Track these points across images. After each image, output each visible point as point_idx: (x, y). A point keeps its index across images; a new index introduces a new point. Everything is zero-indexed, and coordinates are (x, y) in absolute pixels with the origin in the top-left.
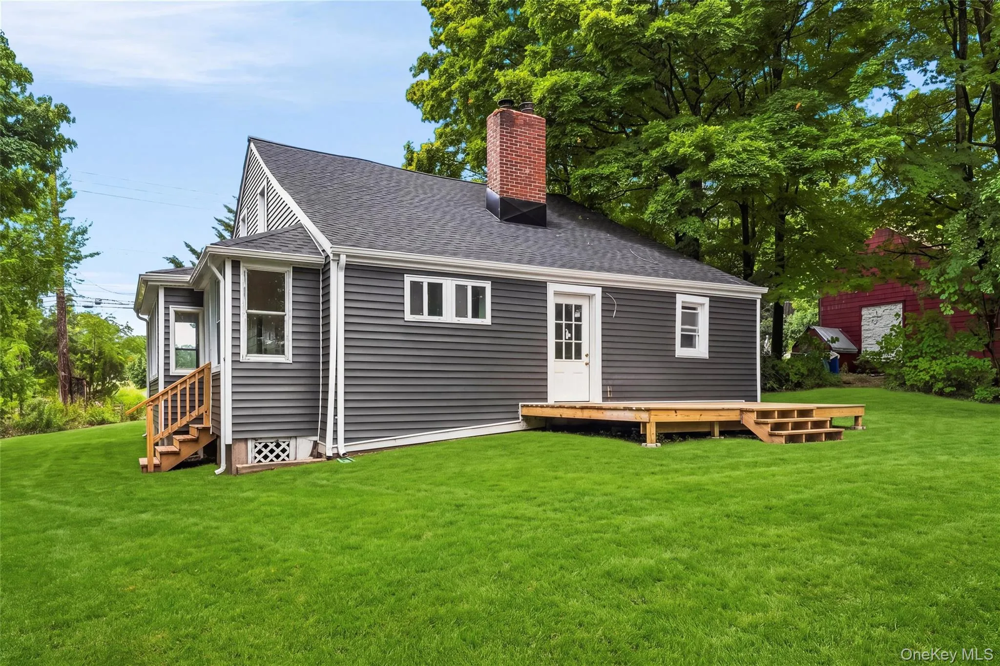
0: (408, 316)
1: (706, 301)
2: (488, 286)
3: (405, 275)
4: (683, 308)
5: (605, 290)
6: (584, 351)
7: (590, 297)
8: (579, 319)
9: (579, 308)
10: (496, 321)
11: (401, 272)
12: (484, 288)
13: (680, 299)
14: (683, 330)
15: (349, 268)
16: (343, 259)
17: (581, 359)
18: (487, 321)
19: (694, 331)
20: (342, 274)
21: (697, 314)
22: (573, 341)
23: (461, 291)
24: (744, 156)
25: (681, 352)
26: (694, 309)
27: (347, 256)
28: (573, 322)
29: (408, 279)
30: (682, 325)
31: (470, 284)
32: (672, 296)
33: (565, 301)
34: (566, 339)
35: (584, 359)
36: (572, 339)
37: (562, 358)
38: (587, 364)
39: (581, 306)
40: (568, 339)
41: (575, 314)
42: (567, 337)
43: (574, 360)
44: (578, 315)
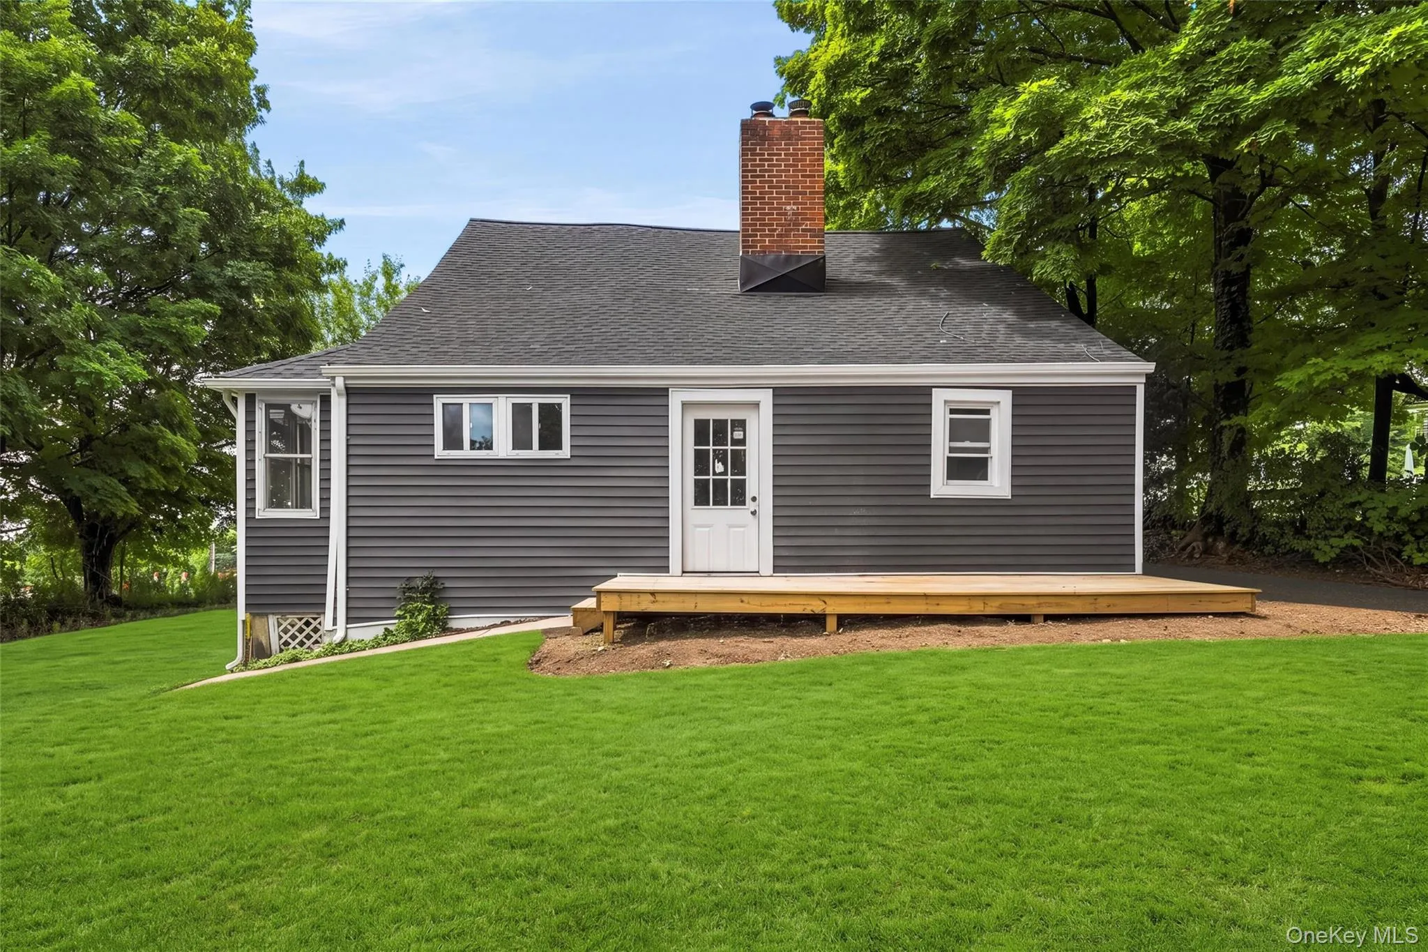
0: (439, 452)
1: (1006, 398)
2: (565, 402)
3: (435, 396)
4: (955, 412)
5: (779, 392)
6: (751, 491)
7: (756, 405)
8: (742, 442)
9: (741, 424)
10: (578, 452)
11: (429, 392)
12: (560, 405)
13: (942, 397)
14: (951, 450)
15: (350, 392)
16: (340, 382)
17: (744, 504)
18: (565, 452)
19: (984, 450)
20: (343, 400)
21: (986, 420)
22: (730, 477)
23: (521, 413)
25: (944, 488)
27: (345, 378)
28: (729, 447)
29: (439, 401)
30: (952, 441)
31: (535, 401)
32: (923, 394)
33: (712, 415)
34: (715, 474)
35: (750, 505)
36: (725, 473)
37: (708, 504)
38: (754, 513)
39: (744, 421)
40: (720, 474)
41: (732, 434)
42: (718, 471)
43: (729, 506)
44: (738, 435)
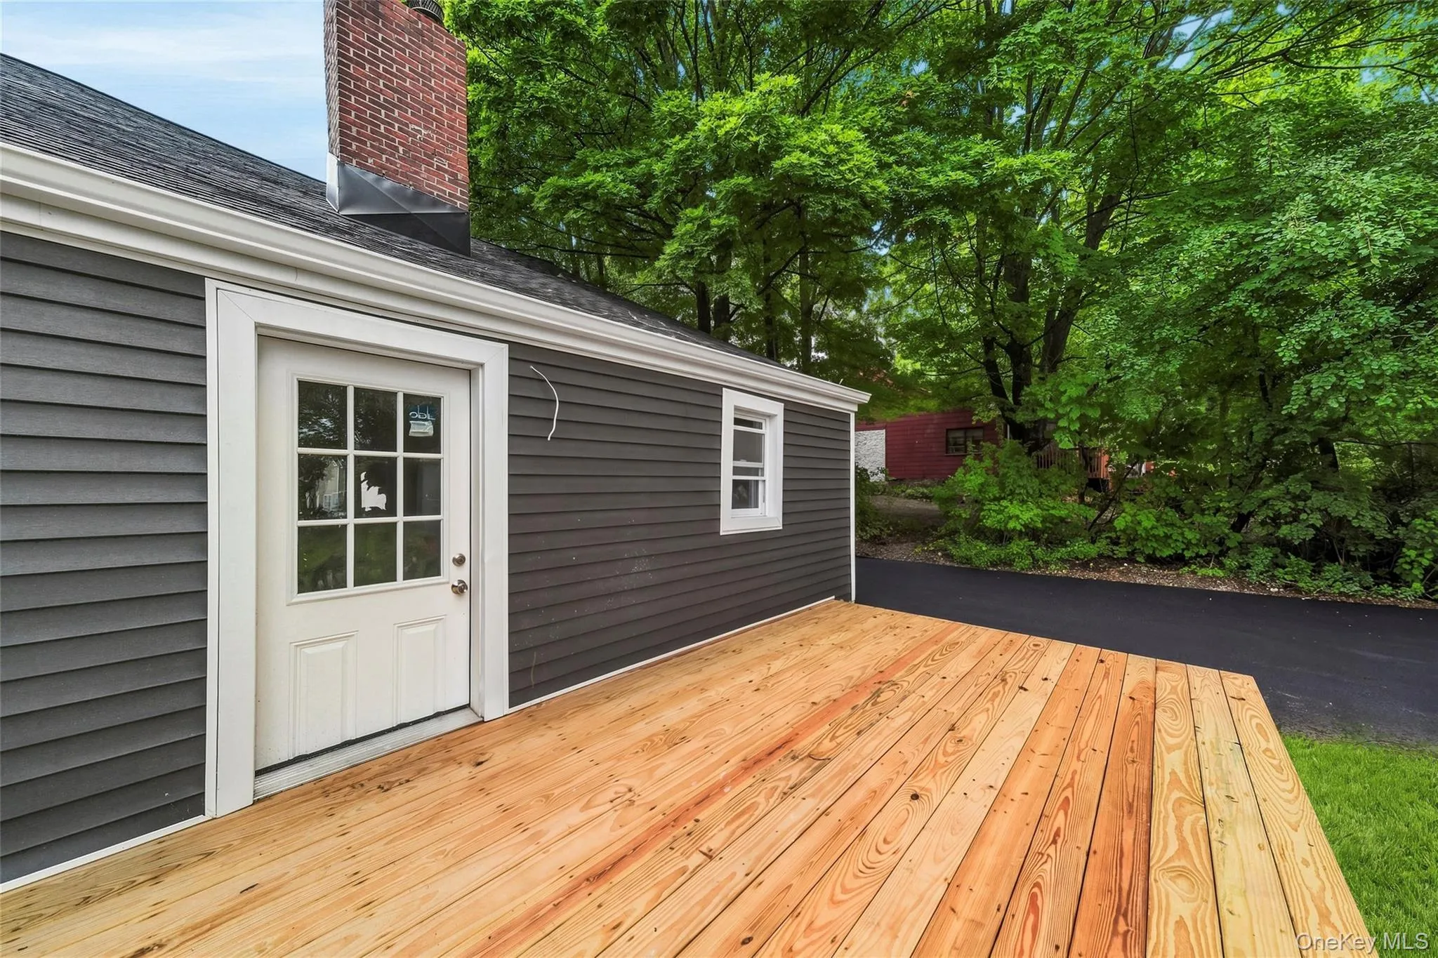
1: (778, 409)
4: (738, 422)
5: (521, 354)
6: (453, 542)
7: (469, 372)
8: (433, 443)
9: (430, 407)
13: (731, 402)
14: (737, 471)
17: (437, 573)
19: (755, 471)
21: (761, 436)
22: (400, 519)
24: (832, 149)
25: (733, 521)
26: (760, 426)
28: (400, 454)
30: (735, 459)
32: (713, 392)
33: (351, 376)
34: (359, 512)
35: (451, 573)
36: (391, 510)
37: (343, 584)
38: (459, 589)
39: (437, 401)
40: (375, 512)
41: (407, 427)
42: (367, 504)
43: (400, 582)
44: (423, 428)
